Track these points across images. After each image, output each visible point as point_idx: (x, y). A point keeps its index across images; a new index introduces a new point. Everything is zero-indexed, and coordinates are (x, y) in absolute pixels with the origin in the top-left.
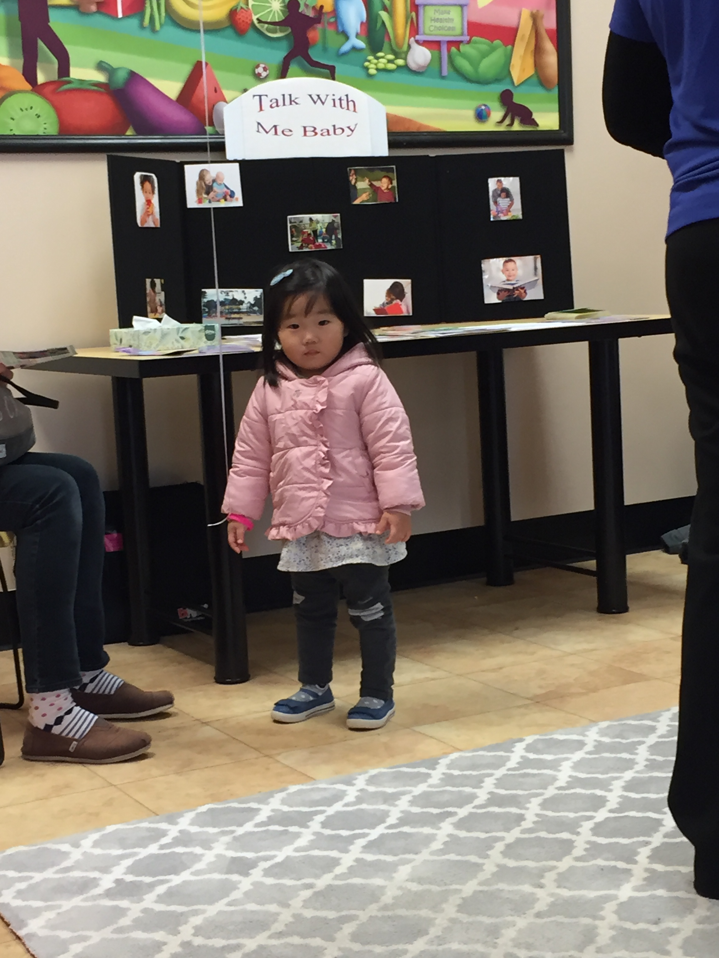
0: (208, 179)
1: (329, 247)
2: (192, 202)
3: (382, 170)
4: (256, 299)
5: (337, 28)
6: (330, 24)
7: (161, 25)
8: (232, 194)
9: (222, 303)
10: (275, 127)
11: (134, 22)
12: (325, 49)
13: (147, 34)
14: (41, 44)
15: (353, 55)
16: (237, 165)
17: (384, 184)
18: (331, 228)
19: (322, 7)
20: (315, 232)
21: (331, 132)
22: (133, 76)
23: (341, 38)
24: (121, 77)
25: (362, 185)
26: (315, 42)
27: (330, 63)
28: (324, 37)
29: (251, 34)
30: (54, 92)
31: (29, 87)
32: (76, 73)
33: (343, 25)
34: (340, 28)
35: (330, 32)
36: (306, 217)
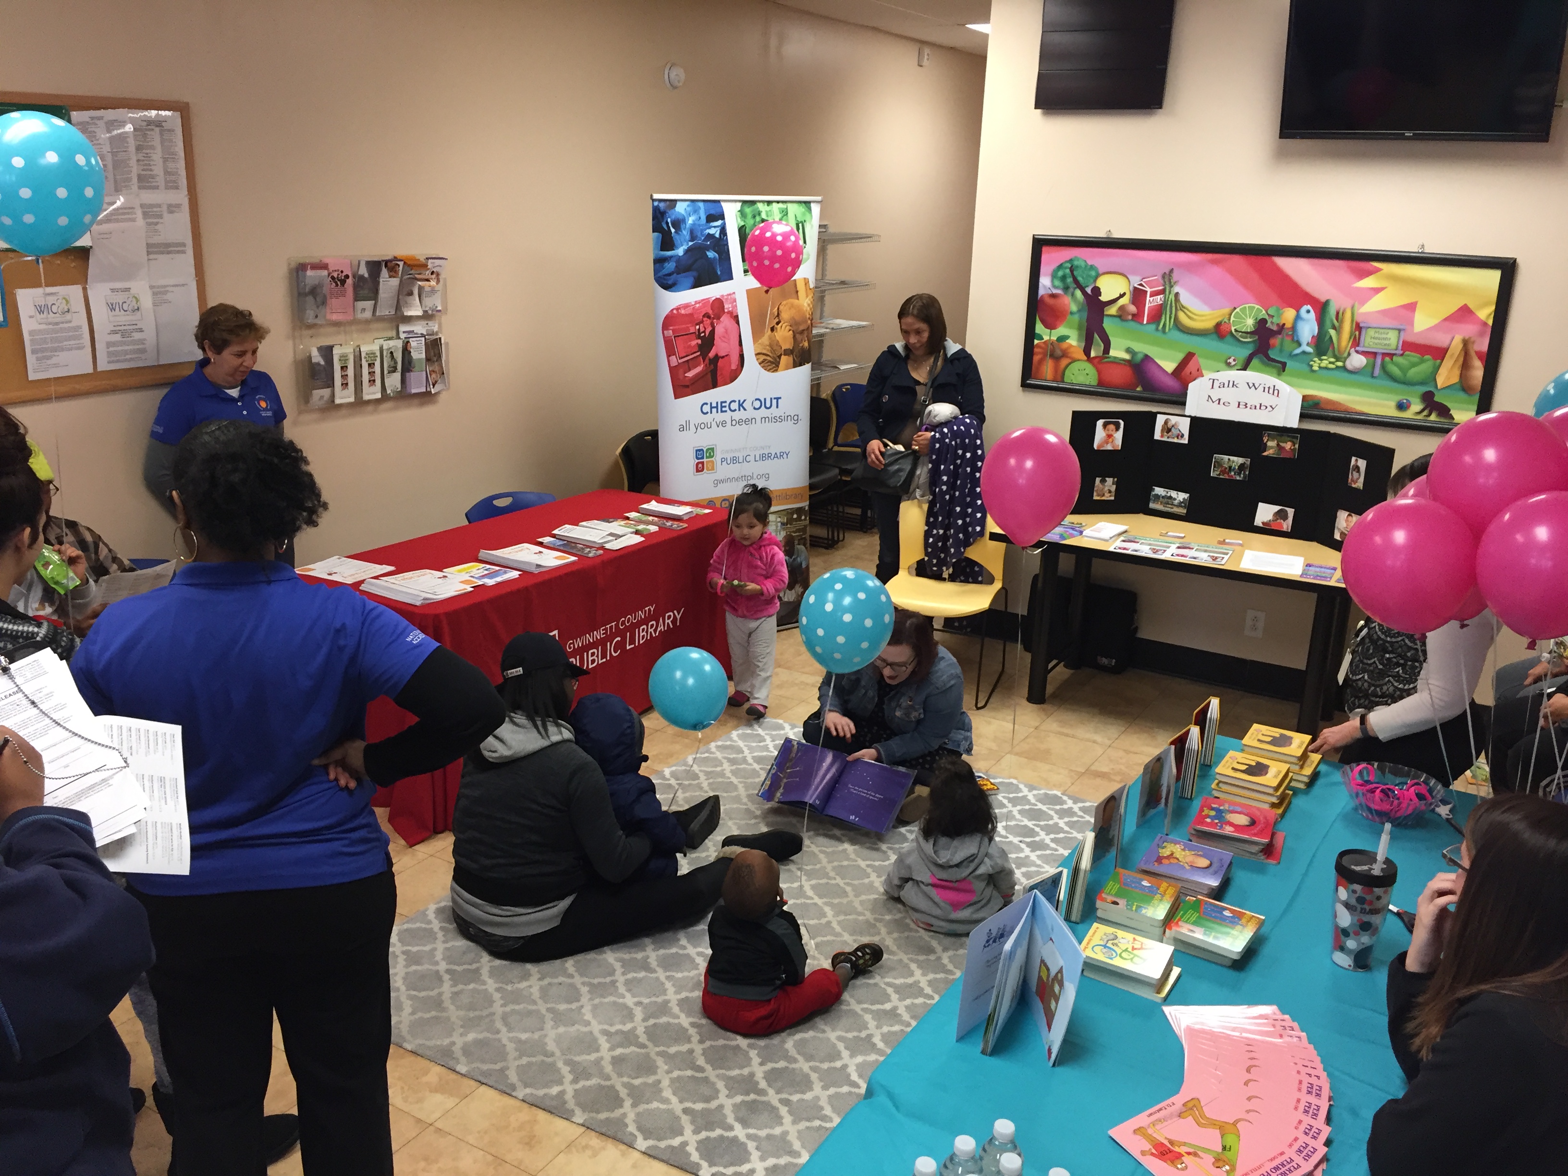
0: (1170, 425)
1: (1238, 478)
2: (1157, 436)
3: (1289, 436)
4: (1184, 499)
5: (1293, 340)
6: (1287, 335)
7: (1170, 329)
8: (1182, 436)
9: (1163, 497)
10: (1219, 400)
11: (1153, 327)
12: (1281, 351)
13: (1159, 334)
14: (1096, 336)
15: (1305, 357)
16: (1189, 419)
17: (1288, 446)
18: (1242, 467)
19: (1284, 324)
20: (1230, 467)
21: (1258, 407)
22: (1147, 357)
23: (1295, 345)
24: (1139, 357)
25: (1272, 444)
26: (1274, 346)
27: (1283, 360)
28: (1282, 345)
29: (1228, 338)
30: (1099, 363)
31: (1086, 358)
32: (1113, 353)
33: (1297, 336)
34: (1295, 338)
35: (1288, 342)
36: (1226, 457)
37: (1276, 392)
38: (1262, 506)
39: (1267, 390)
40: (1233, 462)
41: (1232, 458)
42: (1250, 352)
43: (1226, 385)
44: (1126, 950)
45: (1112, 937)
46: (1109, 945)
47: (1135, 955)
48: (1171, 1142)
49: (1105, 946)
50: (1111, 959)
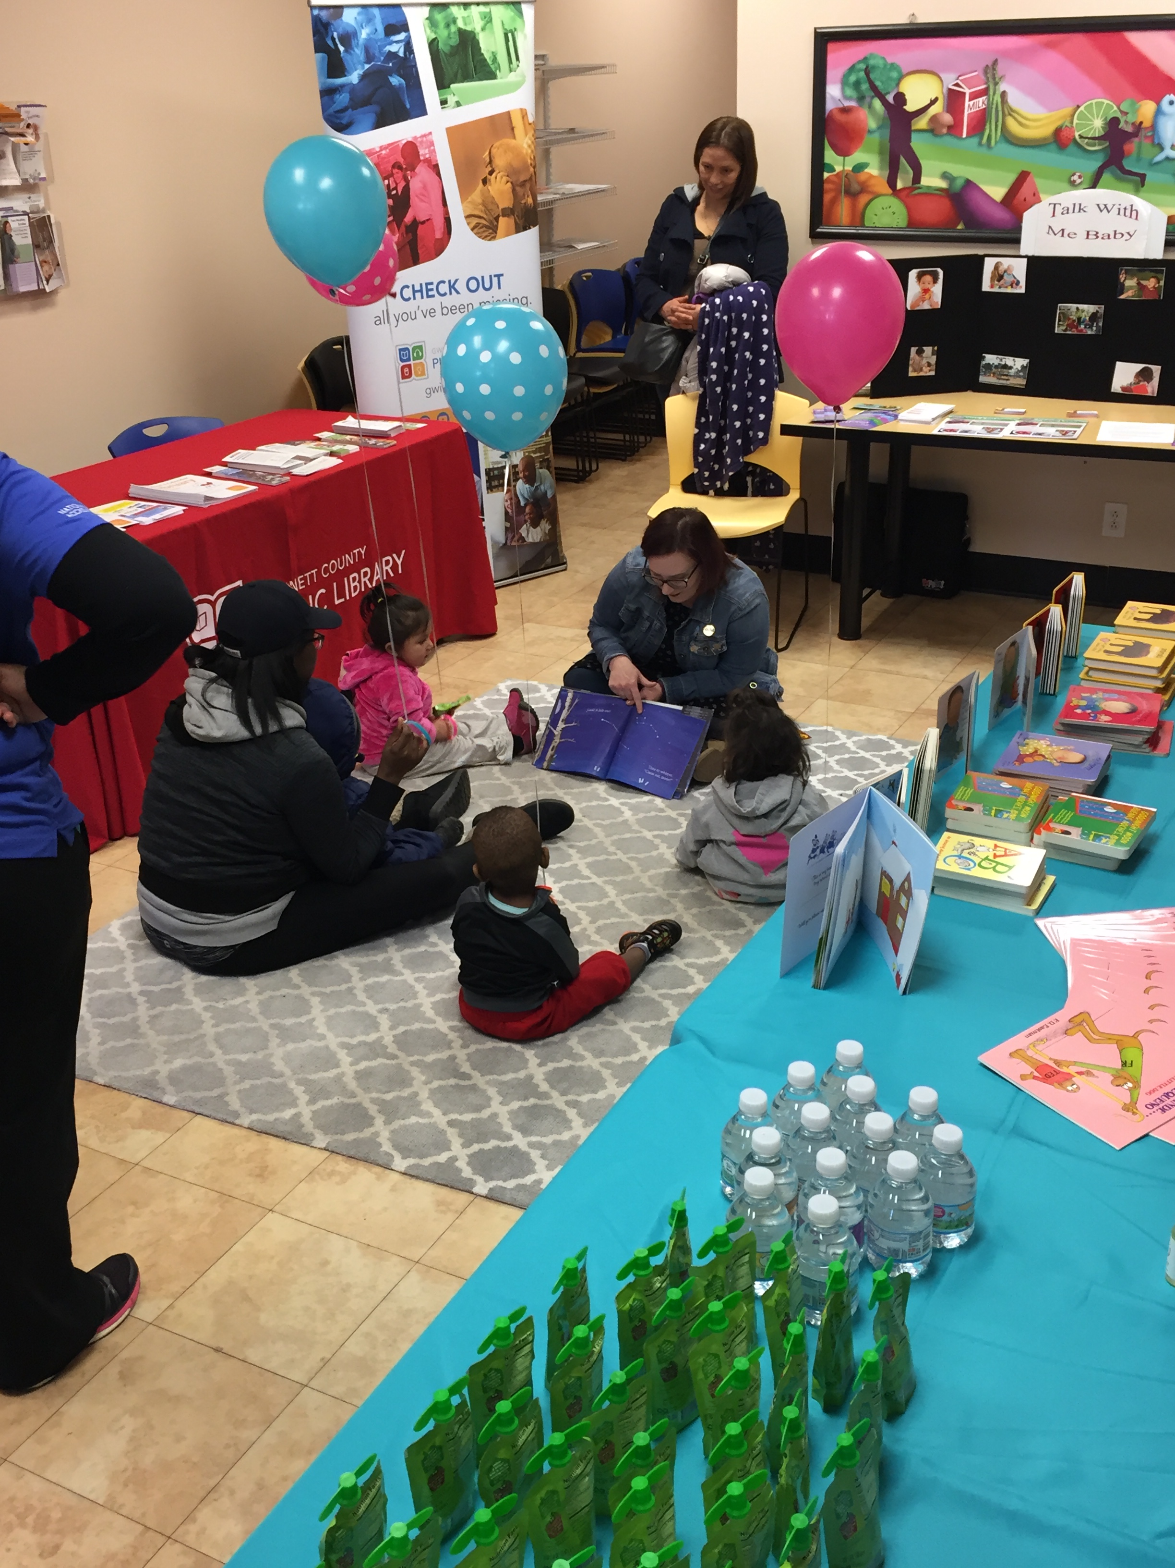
0: (1001, 269)
1: (1089, 332)
2: (986, 287)
3: (1152, 271)
4: (1023, 367)
5: (1153, 142)
6: (1146, 137)
7: (996, 143)
8: (1018, 283)
9: (996, 367)
10: (1063, 230)
11: (975, 140)
12: (1139, 159)
13: (984, 150)
14: (902, 160)
15: (1166, 164)
16: (1025, 260)
17: (1151, 283)
18: (1094, 317)
19: (1141, 123)
20: (1079, 319)
21: (1112, 236)
22: (969, 183)
23: (1157, 149)
24: (959, 183)
25: (1131, 283)
26: (1130, 153)
27: (1142, 172)
28: (1140, 148)
29: (1072, 148)
30: (907, 196)
31: (890, 191)
32: (925, 181)
33: (1159, 138)
34: (1156, 141)
35: (1146, 146)
36: (1074, 306)
37: (1134, 213)
38: (1120, 366)
39: (1122, 212)
40: (1083, 311)
41: (1081, 306)
42: (1099, 164)
43: (1071, 210)
44: (987, 858)
45: (968, 845)
46: (965, 854)
47: (998, 863)
48: (1057, 1062)
49: (960, 857)
50: (969, 869)
